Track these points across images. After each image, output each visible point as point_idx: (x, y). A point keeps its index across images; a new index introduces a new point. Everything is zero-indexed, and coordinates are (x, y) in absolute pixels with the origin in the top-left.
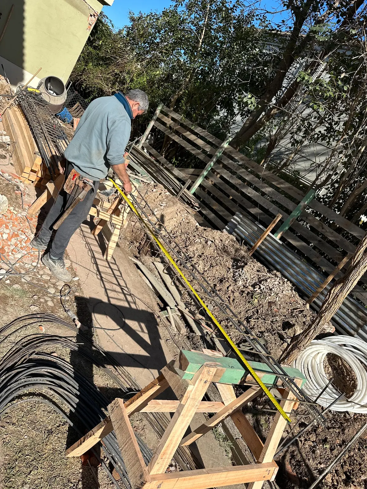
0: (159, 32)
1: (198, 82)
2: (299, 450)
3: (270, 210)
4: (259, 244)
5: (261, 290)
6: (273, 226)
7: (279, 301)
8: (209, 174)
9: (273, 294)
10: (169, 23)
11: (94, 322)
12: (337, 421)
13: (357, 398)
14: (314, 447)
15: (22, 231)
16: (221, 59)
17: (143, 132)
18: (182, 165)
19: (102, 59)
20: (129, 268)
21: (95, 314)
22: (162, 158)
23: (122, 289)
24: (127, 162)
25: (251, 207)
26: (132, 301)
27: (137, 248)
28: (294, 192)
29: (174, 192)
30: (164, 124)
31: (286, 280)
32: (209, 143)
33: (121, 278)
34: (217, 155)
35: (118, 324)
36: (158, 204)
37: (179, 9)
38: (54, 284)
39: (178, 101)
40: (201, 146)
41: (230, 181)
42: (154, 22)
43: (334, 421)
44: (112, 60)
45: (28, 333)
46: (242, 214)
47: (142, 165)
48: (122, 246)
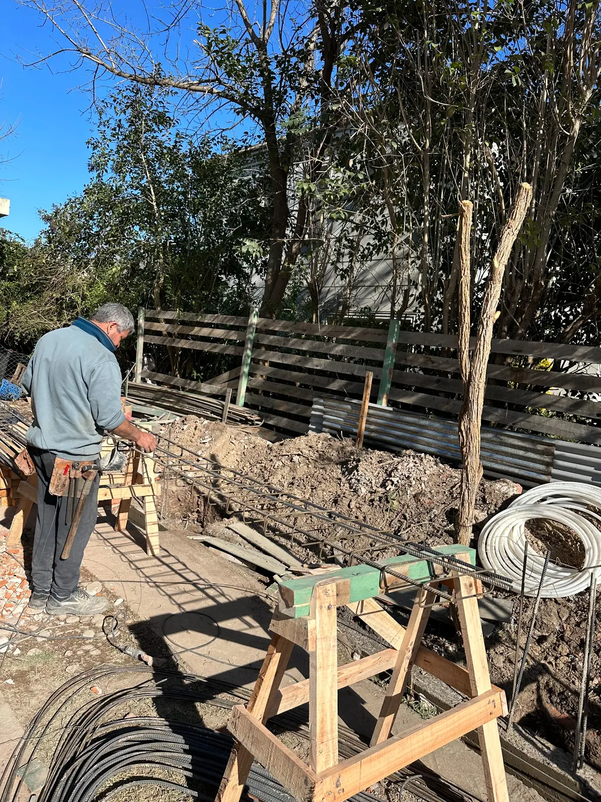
0: (92, 218)
1: (176, 257)
2: (553, 677)
3: (355, 374)
4: (364, 426)
5: (396, 485)
6: (369, 391)
7: (426, 487)
8: (251, 368)
9: (414, 483)
10: (99, 201)
11: (172, 647)
12: (584, 608)
13: (592, 560)
14: (573, 660)
15: (9, 574)
16: (194, 214)
17: (133, 358)
18: (209, 376)
19: (28, 289)
20: (194, 552)
21: (169, 636)
22: (178, 380)
23: (194, 585)
24: (129, 409)
25: (329, 383)
26: (217, 593)
27: (197, 521)
28: (372, 335)
29: (215, 416)
30: (159, 333)
31: (423, 455)
32: (232, 328)
33: (188, 570)
34: (249, 339)
35: (210, 634)
36: (199, 444)
37: (105, 178)
38: (89, 625)
39: (162, 294)
40: (222, 337)
41: (285, 362)
42: (79, 209)
43: (582, 611)
44: (42, 284)
45: (77, 705)
46: (321, 397)
47: (152, 404)
48: (171, 526)
